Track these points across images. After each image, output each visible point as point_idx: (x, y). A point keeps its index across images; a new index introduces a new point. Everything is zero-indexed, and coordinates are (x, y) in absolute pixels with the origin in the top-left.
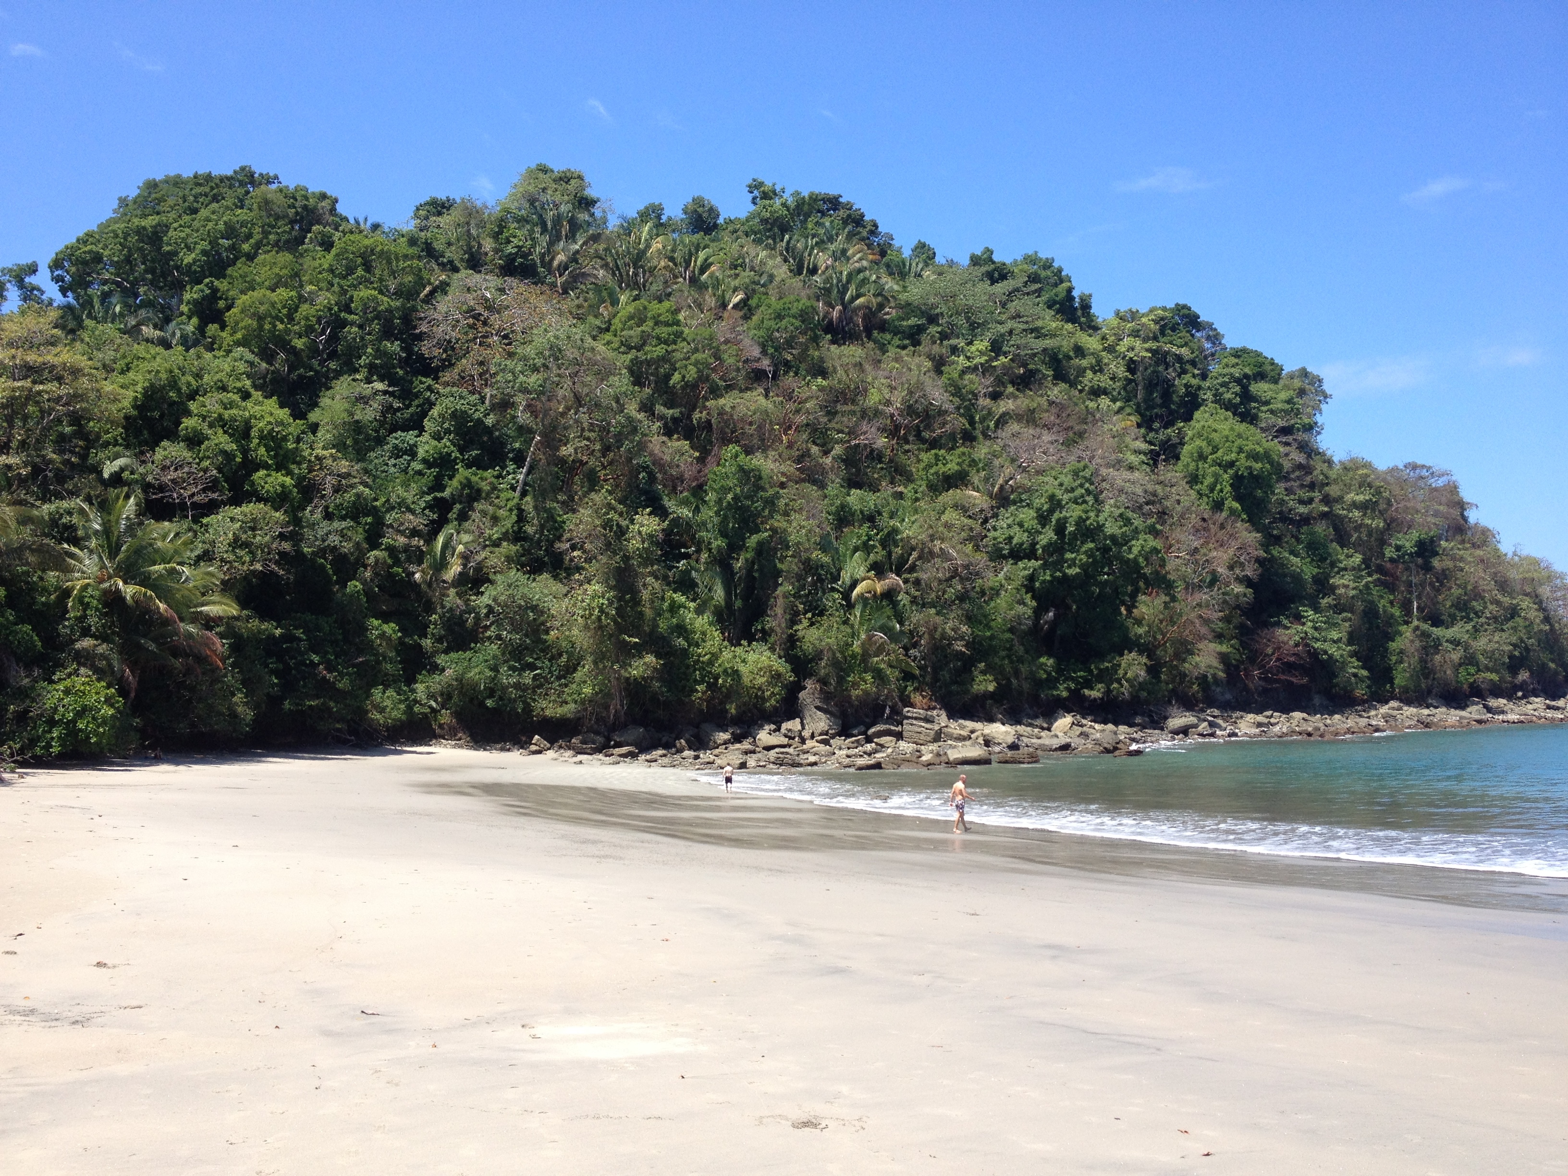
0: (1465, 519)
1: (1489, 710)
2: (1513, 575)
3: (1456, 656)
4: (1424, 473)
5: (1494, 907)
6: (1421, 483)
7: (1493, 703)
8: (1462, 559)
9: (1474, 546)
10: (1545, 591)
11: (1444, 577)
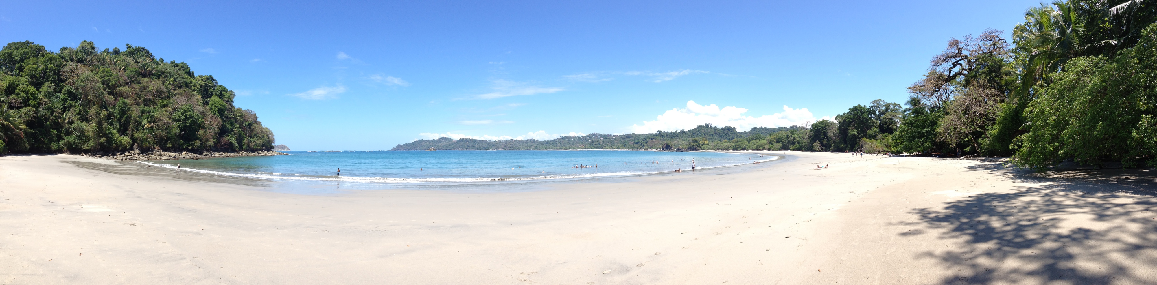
0: (257, 120)
1: (258, 153)
2: (264, 130)
3: (254, 144)
4: (250, 111)
5: (256, 186)
6: (250, 113)
7: (259, 152)
8: (256, 127)
9: (258, 125)
10: (268, 133)
11: (253, 130)
